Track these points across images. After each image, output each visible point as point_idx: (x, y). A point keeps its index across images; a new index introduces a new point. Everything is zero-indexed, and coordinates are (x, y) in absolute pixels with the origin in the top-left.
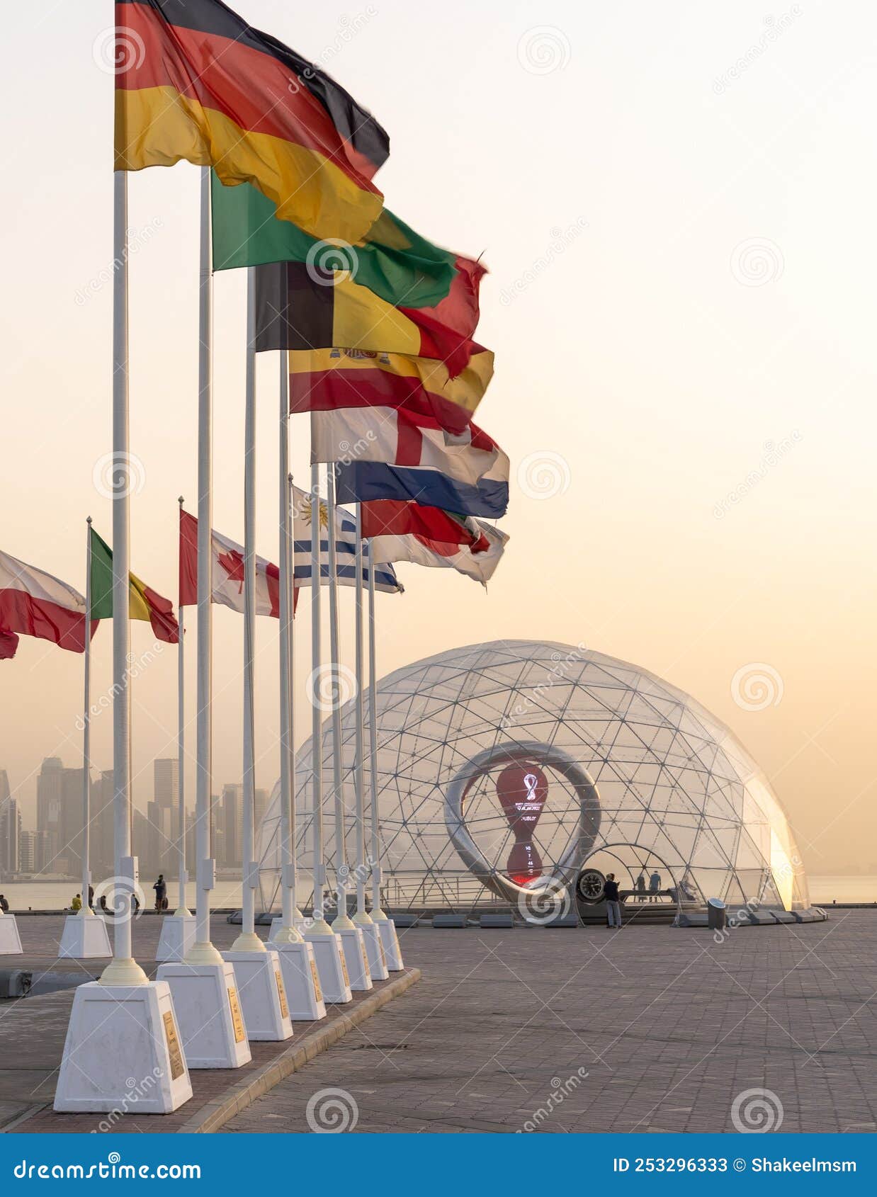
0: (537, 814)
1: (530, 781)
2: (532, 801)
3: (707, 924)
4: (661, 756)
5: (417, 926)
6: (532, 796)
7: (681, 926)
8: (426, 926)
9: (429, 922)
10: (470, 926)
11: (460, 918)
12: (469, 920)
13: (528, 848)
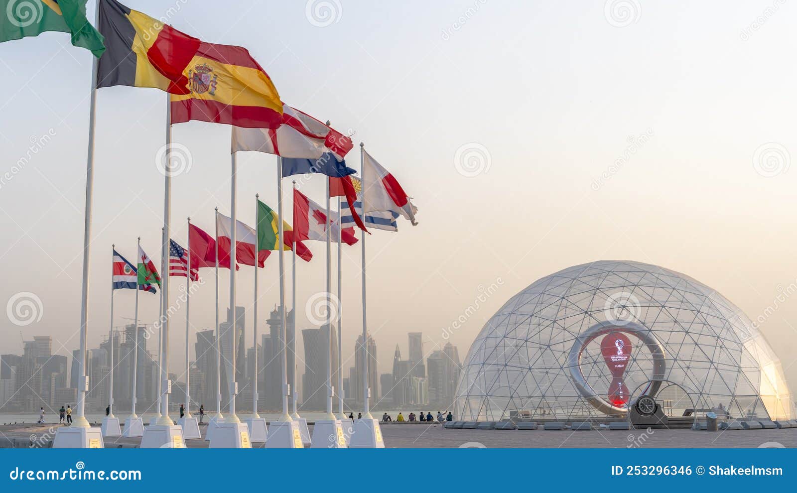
0: (625, 363)
1: (619, 343)
2: (620, 356)
3: (706, 428)
4: (686, 326)
5: (537, 429)
6: (620, 352)
7: (697, 429)
8: (541, 429)
9: (542, 426)
10: (567, 429)
11: (561, 425)
12: (566, 426)
13: (620, 384)
